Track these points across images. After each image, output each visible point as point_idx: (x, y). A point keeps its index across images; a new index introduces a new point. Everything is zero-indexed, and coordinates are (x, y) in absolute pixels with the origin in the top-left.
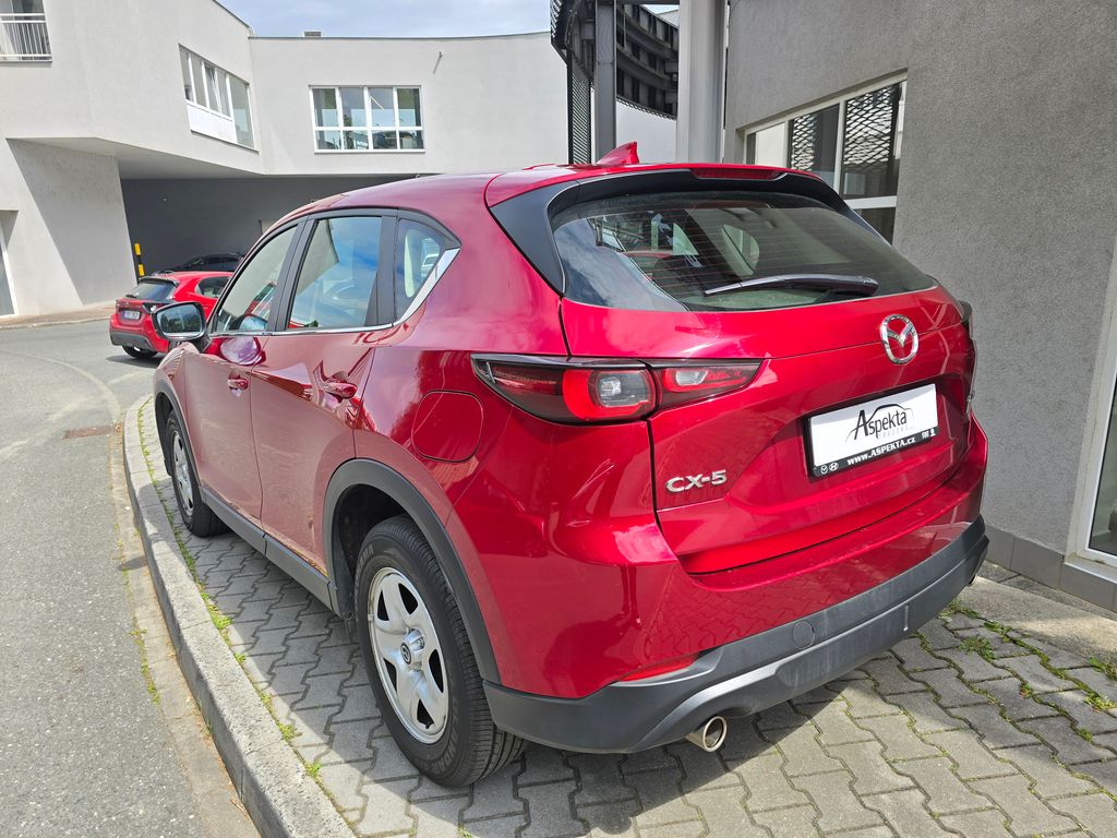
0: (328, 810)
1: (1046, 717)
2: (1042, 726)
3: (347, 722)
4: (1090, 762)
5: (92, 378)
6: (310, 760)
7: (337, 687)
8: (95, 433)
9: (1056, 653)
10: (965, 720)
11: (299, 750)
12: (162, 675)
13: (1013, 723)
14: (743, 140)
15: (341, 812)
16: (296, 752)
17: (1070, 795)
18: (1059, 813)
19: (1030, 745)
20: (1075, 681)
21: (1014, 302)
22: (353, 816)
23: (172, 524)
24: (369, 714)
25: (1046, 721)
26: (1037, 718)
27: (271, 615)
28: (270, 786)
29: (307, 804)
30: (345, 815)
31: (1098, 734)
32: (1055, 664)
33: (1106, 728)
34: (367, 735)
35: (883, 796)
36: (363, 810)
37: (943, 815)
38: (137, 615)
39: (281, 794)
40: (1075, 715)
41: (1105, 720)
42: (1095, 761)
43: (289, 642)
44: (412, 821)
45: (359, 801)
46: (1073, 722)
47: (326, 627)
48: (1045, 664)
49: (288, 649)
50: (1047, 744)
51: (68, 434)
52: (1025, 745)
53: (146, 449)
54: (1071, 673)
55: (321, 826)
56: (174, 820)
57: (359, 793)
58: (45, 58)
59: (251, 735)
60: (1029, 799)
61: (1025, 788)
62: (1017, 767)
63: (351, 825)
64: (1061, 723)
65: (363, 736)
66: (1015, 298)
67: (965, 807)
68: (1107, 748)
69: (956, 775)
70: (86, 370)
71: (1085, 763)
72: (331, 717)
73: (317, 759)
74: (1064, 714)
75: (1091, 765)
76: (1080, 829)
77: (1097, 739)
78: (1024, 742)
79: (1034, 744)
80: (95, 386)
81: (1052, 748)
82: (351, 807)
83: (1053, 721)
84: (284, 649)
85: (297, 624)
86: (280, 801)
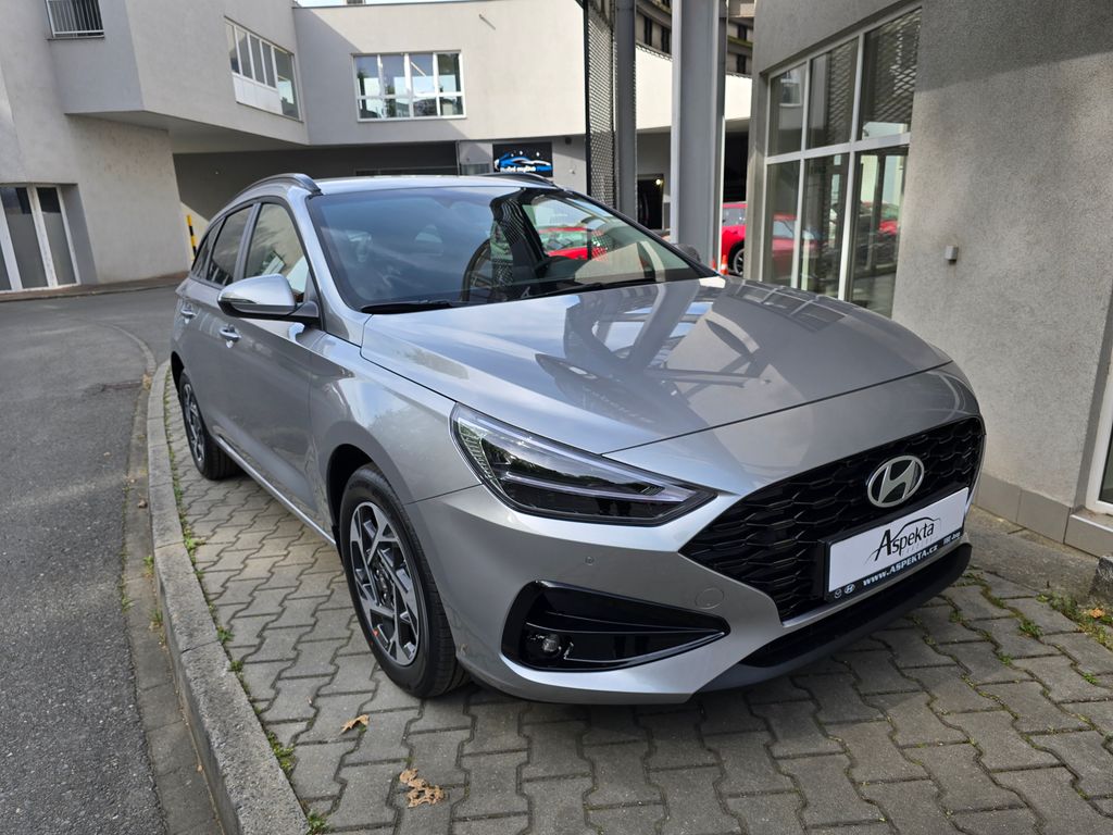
0: (242, 699)
1: (970, 642)
2: (962, 650)
3: (281, 628)
4: (1002, 683)
5: (136, 340)
6: (237, 658)
7: (280, 599)
8: (130, 387)
9: (1000, 583)
10: (884, 643)
11: (231, 651)
12: (136, 590)
13: (933, 647)
14: (767, 84)
15: (253, 702)
16: (227, 652)
17: (969, 711)
18: (950, 726)
19: (944, 665)
20: (1013, 609)
21: (1028, 238)
22: (261, 706)
23: (172, 461)
24: (303, 622)
25: (969, 645)
26: (960, 642)
27: (238, 539)
28: (196, 678)
29: (224, 694)
30: (256, 705)
31: (1020, 658)
32: (995, 594)
33: (1032, 653)
34: (294, 640)
35: (773, 706)
36: (271, 701)
37: (831, 723)
38: (128, 540)
39: (204, 685)
40: (1002, 640)
41: (1032, 645)
42: (1008, 682)
43: (247, 561)
44: (313, 711)
45: (271, 693)
46: (997, 646)
47: (286, 549)
48: (985, 594)
49: (246, 566)
50: (963, 667)
51: (105, 388)
52: (939, 666)
53: (168, 399)
54: (1010, 603)
55: (230, 713)
56: (114, 708)
57: (273, 686)
58: (99, 34)
59: (191, 635)
60: (924, 713)
61: (923, 703)
62: (922, 685)
63: (258, 714)
64: (986, 647)
65: (292, 640)
66: (1028, 234)
67: (852, 718)
68: (1026, 671)
69: (857, 689)
70: (132, 333)
71: (997, 683)
72: (267, 624)
73: (243, 659)
74: (989, 639)
75: (1001, 686)
76: (968, 742)
77: (1017, 663)
78: (936, 662)
79: (948, 665)
80: (139, 347)
81: (967, 669)
82: (264, 697)
83: (976, 645)
84: (242, 566)
85: (259, 546)
86: (202, 690)
